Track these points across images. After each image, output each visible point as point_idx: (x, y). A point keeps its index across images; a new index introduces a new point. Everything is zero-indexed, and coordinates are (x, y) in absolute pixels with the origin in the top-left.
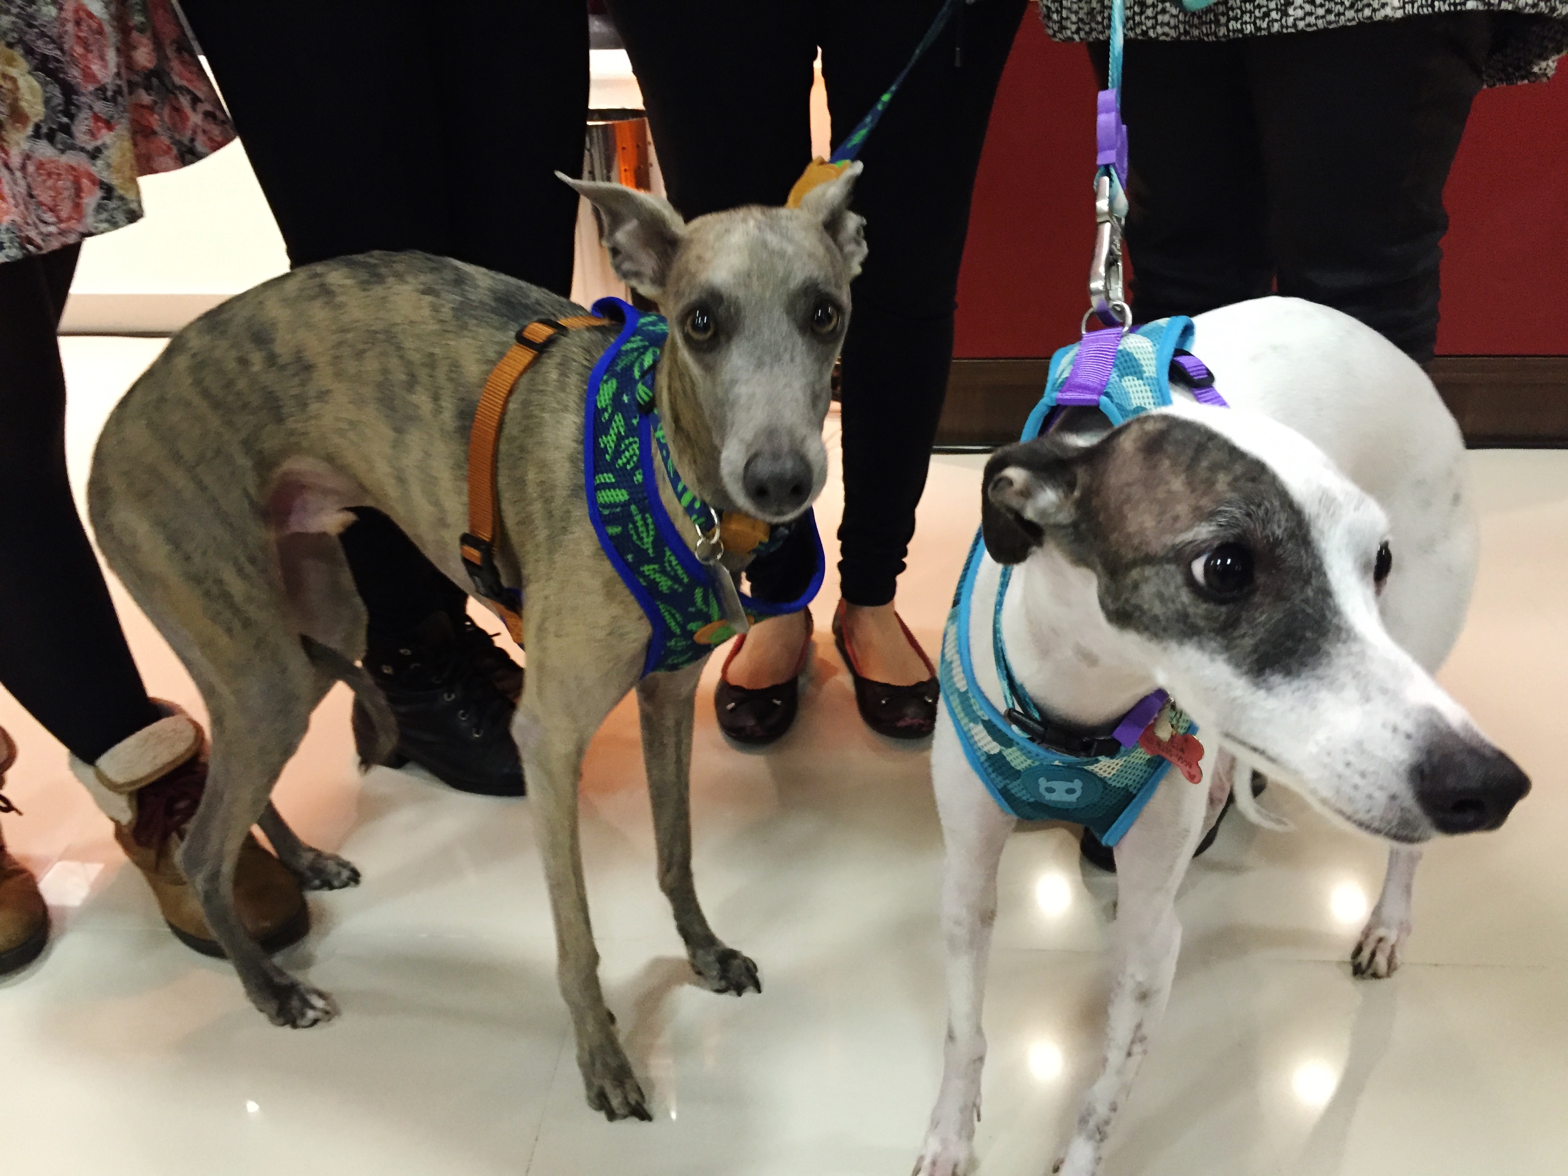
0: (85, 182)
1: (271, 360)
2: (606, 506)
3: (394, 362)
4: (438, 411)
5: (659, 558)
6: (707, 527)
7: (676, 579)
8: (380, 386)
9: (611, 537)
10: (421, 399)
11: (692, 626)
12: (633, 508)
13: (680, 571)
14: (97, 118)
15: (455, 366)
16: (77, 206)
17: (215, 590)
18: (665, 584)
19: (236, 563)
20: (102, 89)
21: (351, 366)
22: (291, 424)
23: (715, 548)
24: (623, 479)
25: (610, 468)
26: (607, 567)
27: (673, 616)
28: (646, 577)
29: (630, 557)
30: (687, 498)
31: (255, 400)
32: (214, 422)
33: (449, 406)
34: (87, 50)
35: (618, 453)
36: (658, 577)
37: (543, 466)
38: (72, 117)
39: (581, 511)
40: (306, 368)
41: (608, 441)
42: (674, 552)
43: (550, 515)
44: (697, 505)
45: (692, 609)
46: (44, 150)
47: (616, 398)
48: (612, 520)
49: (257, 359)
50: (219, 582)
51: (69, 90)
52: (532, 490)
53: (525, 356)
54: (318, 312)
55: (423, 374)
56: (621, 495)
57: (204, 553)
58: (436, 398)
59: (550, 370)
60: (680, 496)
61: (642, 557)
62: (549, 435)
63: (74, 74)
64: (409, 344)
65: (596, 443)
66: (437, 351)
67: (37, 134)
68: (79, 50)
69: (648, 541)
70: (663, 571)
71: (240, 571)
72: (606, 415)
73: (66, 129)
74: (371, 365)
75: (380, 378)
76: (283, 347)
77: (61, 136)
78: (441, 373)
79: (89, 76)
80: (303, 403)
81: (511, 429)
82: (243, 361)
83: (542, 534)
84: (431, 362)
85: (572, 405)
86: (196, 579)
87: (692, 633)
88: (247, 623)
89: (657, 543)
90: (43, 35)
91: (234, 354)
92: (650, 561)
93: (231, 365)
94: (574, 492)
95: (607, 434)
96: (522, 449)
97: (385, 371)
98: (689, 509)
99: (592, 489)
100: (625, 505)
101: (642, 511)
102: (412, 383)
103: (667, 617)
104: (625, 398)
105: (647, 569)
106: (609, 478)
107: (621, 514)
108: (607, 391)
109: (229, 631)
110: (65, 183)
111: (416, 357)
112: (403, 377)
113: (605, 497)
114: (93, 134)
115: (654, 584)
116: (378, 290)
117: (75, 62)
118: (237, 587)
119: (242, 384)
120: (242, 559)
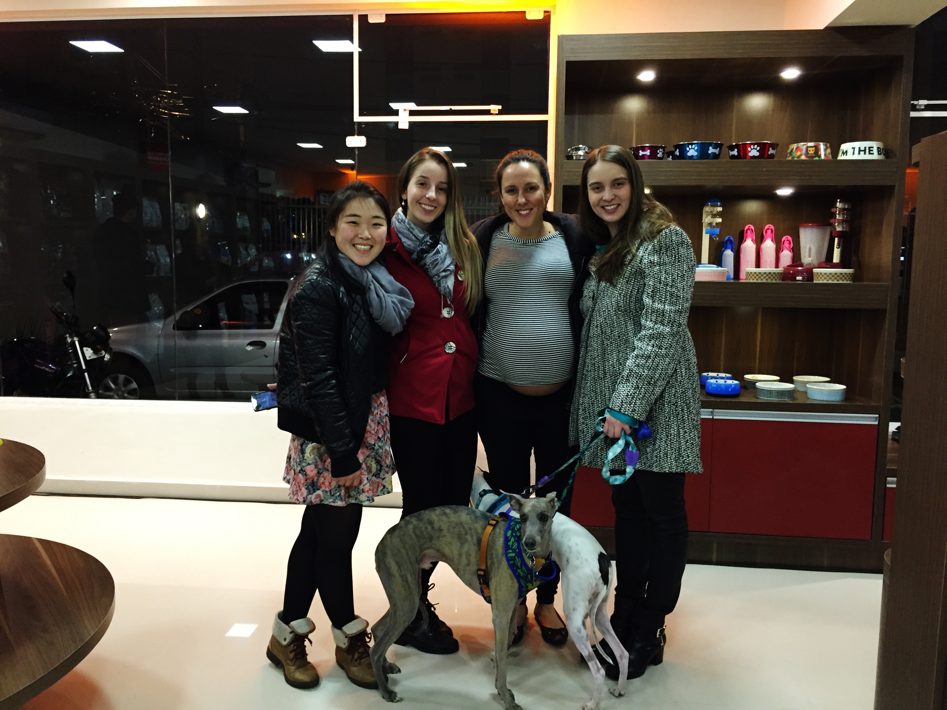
0: (380, 485)
1: (433, 528)
2: (510, 557)
3: (462, 529)
4: (472, 539)
5: (521, 568)
6: (533, 561)
7: (524, 573)
8: (458, 535)
9: (511, 564)
10: (469, 537)
11: (528, 584)
12: (516, 557)
13: (526, 571)
14: (385, 471)
15: (476, 530)
16: (377, 490)
17: (405, 579)
18: (522, 574)
19: (411, 573)
20: (387, 465)
21: (452, 530)
22: (433, 542)
23: (534, 565)
24: (514, 551)
25: (511, 549)
26: (510, 571)
27: (523, 582)
28: (518, 573)
29: (515, 568)
30: (528, 555)
31: (427, 536)
32: (415, 540)
33: (475, 538)
34: (386, 458)
35: (512, 546)
36: (521, 573)
37: (497, 550)
38: (381, 472)
39: (504, 559)
40: (440, 530)
41: (510, 543)
42: (525, 567)
43: (498, 561)
44: (530, 556)
45: (527, 580)
46: (374, 478)
47: (512, 534)
48: (511, 560)
49: (429, 528)
50: (407, 578)
51: (381, 466)
52: (494, 556)
53: (492, 528)
54: (444, 518)
55: (469, 532)
56: (513, 555)
57: (405, 570)
58: (472, 537)
59: (497, 530)
60: (526, 554)
61: (518, 568)
62: (497, 544)
63: (383, 463)
64: (465, 526)
65: (507, 544)
66: (472, 527)
67: (373, 475)
68: (385, 458)
69: (519, 564)
70: (522, 571)
71: (411, 575)
72: (510, 538)
73: (379, 474)
74: (456, 530)
75: (458, 533)
76: (436, 525)
77: (378, 475)
78: (473, 531)
79: (386, 463)
80: (438, 538)
81: (490, 543)
82: (426, 528)
83: (496, 565)
84: (470, 529)
85: (502, 536)
86: (402, 576)
87: (528, 586)
88: (409, 588)
89: (521, 565)
90: (379, 456)
91: (424, 526)
92: (520, 569)
93: (423, 529)
94: (502, 555)
95: (510, 541)
96: (492, 547)
97: (460, 531)
98: (529, 557)
99: (506, 554)
100: (514, 557)
101: (518, 558)
102: (466, 534)
103: (522, 583)
104: (514, 534)
105: (519, 571)
106: (511, 551)
107: (513, 559)
108: (509, 533)
109: (405, 590)
110: (376, 485)
111: (467, 528)
112: (464, 532)
113: (510, 555)
114: (384, 475)
115: (520, 574)
116: (457, 514)
117: (383, 460)
118: (410, 579)
119: (425, 533)
120: (412, 572)
